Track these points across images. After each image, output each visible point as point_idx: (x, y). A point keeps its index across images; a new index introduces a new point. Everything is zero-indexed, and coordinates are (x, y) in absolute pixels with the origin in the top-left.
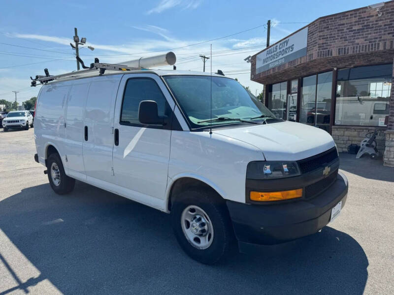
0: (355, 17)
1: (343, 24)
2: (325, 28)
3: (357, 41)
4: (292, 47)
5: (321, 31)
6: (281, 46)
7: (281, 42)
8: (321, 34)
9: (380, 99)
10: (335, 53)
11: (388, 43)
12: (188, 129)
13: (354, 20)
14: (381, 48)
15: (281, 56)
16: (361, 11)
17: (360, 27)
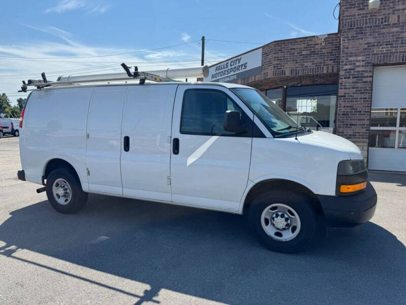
0: (304, 43)
1: (294, 49)
2: (279, 50)
3: (306, 64)
4: (245, 65)
5: (276, 53)
6: (232, 64)
7: (233, 60)
8: (276, 55)
9: (305, 114)
10: (288, 74)
11: (330, 68)
12: (272, 137)
13: (303, 46)
14: (325, 71)
15: (232, 73)
16: (308, 39)
17: (308, 52)
